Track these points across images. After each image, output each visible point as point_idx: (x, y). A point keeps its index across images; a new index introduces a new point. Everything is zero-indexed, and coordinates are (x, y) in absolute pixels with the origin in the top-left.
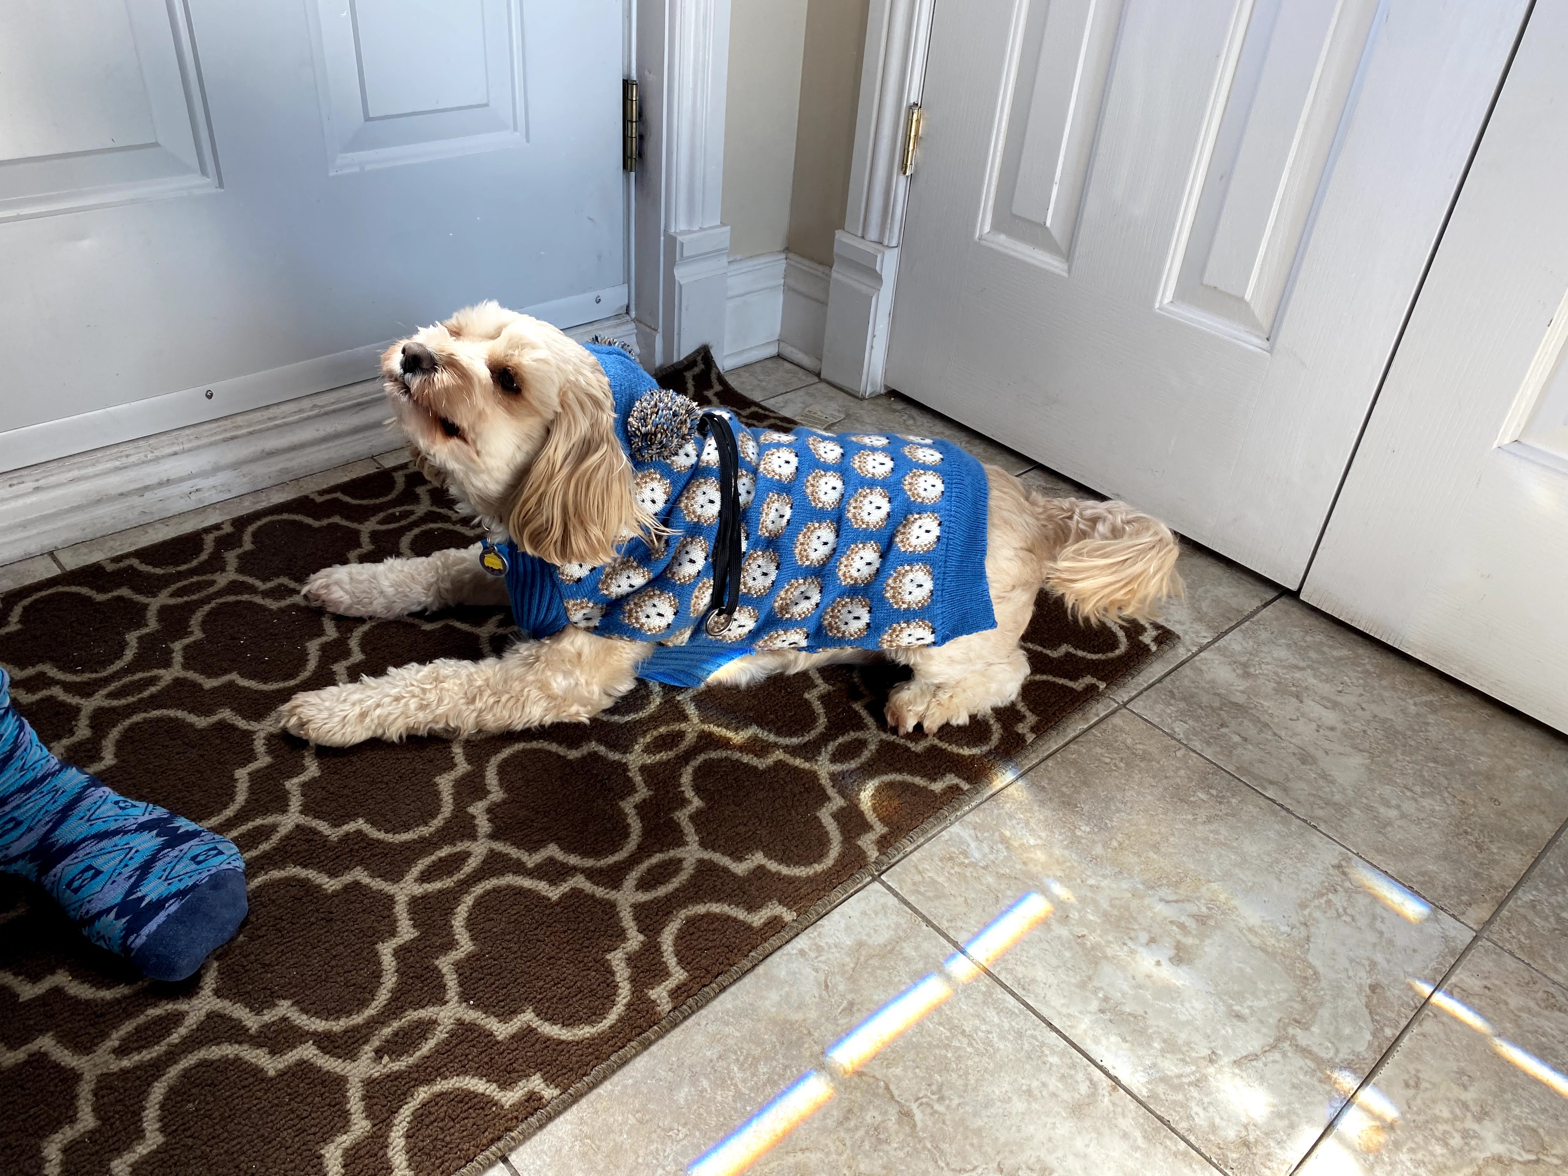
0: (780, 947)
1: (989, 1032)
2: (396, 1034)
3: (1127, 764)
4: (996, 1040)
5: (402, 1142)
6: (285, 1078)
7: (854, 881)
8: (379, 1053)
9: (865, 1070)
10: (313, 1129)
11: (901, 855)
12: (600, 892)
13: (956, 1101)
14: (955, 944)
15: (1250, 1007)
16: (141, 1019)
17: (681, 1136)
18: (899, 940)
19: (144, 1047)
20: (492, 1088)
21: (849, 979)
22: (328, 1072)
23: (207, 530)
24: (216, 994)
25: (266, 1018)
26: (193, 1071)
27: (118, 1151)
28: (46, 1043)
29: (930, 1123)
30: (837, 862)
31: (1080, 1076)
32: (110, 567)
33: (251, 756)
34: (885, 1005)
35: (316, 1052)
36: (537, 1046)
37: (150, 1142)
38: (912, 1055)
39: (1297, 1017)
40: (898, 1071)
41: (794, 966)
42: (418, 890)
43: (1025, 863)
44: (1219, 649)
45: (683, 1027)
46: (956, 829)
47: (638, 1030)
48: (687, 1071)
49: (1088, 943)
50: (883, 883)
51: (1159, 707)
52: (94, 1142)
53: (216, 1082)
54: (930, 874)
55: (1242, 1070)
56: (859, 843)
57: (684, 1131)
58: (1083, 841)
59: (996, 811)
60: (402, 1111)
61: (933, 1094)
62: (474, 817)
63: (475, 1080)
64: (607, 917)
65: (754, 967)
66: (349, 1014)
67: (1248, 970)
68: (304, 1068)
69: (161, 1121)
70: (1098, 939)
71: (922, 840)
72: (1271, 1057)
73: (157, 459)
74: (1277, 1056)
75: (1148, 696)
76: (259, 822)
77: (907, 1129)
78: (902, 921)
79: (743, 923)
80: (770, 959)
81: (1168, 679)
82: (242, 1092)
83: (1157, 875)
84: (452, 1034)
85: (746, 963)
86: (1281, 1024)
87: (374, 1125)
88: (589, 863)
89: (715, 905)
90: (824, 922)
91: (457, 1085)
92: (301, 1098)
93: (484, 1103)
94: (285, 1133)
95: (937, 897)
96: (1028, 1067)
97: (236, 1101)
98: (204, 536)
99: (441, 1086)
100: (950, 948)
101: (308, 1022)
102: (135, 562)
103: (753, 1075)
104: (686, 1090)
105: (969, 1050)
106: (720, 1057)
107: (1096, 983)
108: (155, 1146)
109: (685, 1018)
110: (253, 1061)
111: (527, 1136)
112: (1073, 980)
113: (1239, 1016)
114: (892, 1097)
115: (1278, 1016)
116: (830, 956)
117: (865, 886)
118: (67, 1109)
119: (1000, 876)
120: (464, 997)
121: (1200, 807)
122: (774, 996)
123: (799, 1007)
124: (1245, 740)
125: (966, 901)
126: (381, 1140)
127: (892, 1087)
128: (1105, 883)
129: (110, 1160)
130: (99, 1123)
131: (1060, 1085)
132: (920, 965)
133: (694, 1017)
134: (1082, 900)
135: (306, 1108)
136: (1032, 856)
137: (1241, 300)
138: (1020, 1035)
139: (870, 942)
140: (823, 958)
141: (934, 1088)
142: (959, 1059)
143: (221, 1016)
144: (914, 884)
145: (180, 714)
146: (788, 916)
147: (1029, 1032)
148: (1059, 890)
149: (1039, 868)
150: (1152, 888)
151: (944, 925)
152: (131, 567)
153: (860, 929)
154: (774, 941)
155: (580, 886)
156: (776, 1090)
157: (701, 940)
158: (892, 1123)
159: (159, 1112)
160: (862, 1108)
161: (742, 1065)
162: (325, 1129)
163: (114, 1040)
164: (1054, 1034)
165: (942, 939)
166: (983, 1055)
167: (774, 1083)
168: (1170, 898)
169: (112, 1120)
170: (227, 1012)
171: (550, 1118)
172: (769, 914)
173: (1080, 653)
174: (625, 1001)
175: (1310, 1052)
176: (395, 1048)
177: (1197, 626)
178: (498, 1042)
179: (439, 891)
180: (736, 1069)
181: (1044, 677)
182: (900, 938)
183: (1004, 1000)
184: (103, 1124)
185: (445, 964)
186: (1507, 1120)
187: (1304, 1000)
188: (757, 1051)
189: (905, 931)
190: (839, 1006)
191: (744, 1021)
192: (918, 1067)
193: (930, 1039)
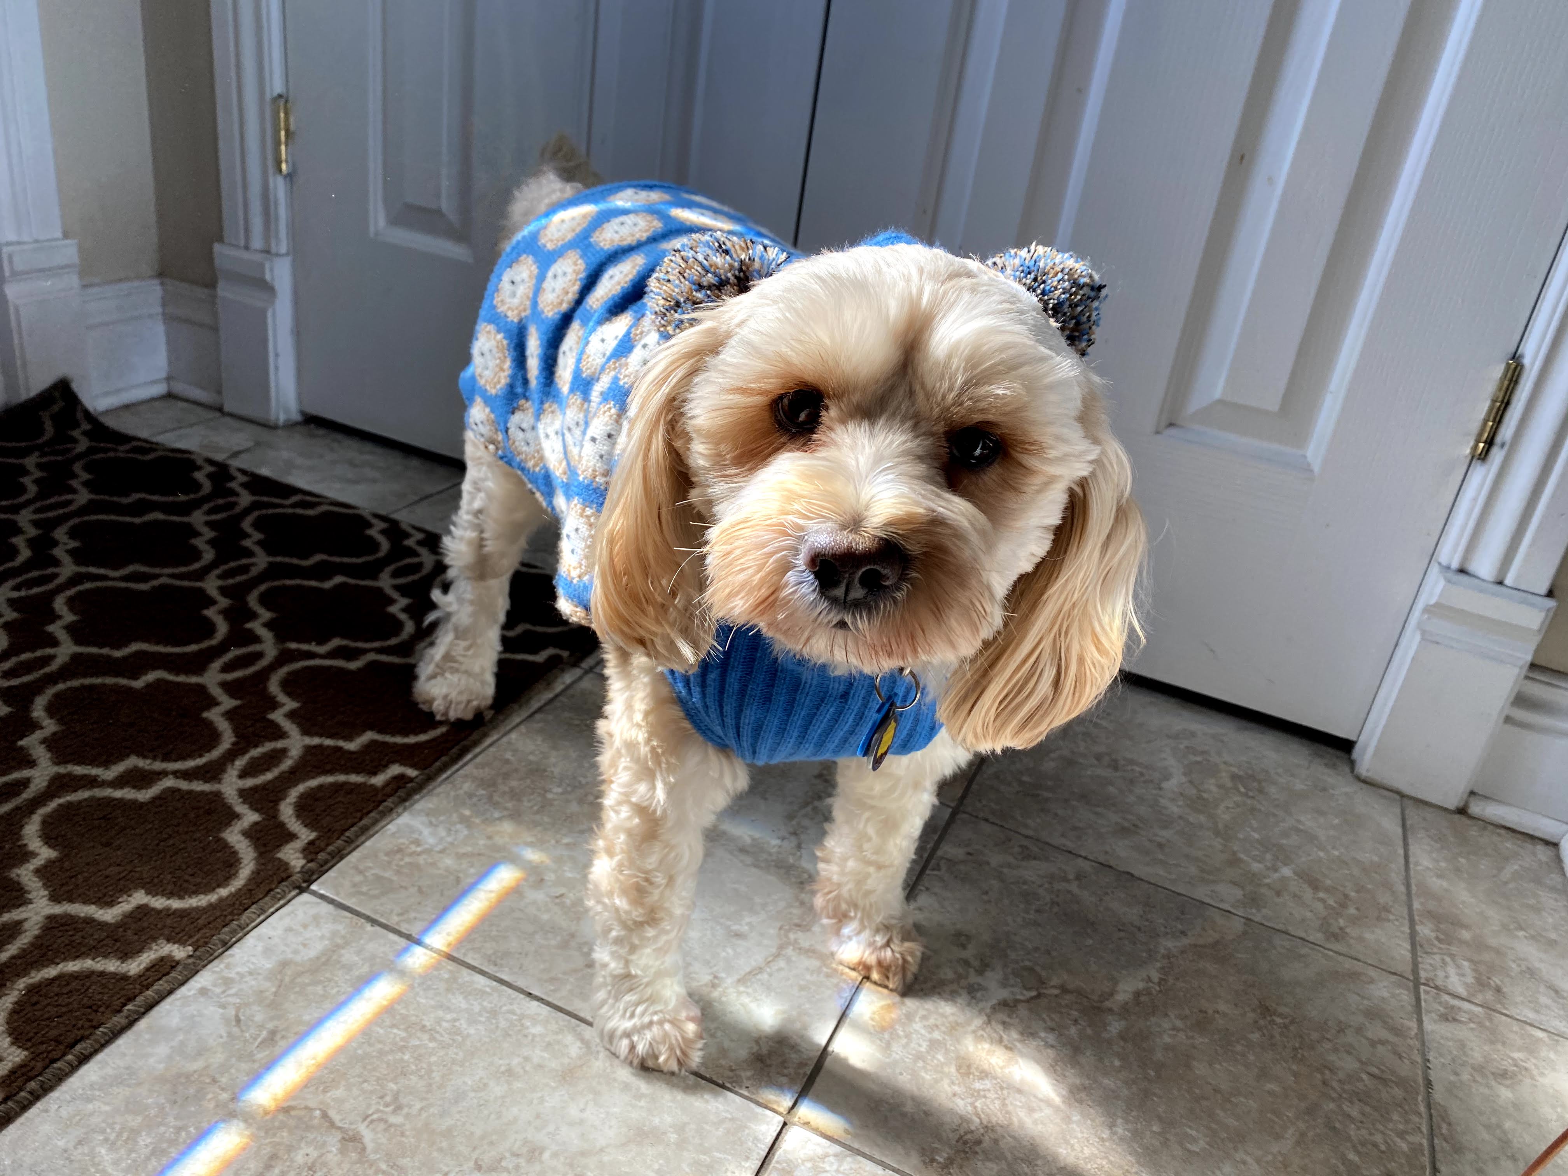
0: (170, 992)
7: (274, 897)
9: (293, 1103)
13: (418, 1105)
14: (408, 937)
15: (749, 924)
18: (336, 948)
21: (269, 1006)
29: (384, 1140)
30: (250, 880)
31: (569, 1039)
34: (319, 1022)
38: (357, 1070)
39: (797, 921)
40: (339, 1093)
41: (192, 1009)
43: (489, 838)
46: (404, 820)
49: (568, 902)
50: (314, 893)
54: (373, 872)
55: (747, 987)
56: (279, 855)
58: (556, 803)
59: (452, 793)
61: (387, 1106)
65: (132, 1022)
67: (743, 888)
71: (362, 838)
72: (775, 966)
74: (782, 963)
77: (354, 1156)
78: (340, 927)
79: (114, 975)
80: (157, 1009)
85: (119, 1020)
86: (782, 932)
89: (71, 964)
90: (235, 950)
95: (383, 894)
96: (506, 1045)
100: (403, 942)
103: (131, 1151)
105: (431, 1045)
106: (79, 1143)
113: (738, 935)
114: (332, 1124)
115: (778, 925)
116: (244, 986)
117: (289, 901)
119: (460, 856)
122: (162, 1050)
123: (199, 1053)
125: (420, 890)
127: (332, 1113)
131: (546, 1055)
132: (365, 969)
134: (559, 860)
136: (498, 828)
138: (494, 1013)
139: (298, 958)
140: (232, 991)
141: (388, 1099)
142: (418, 1058)
144: (355, 885)
147: (504, 1008)
148: (532, 855)
149: (506, 839)
151: (393, 921)
153: (284, 949)
154: (161, 985)
156: (164, 1161)
157: (49, 1008)
158: (332, 1155)
160: (290, 1149)
161: (114, 1143)
164: (535, 1003)
165: (391, 936)
166: (450, 1046)
172: (152, 957)
175: (814, 951)
180: (103, 1151)
182: (339, 946)
183: (472, 982)
186: (1005, 966)
187: (802, 903)
188: (135, 1121)
189: (343, 937)
190: (255, 1039)
191: (115, 1090)
192: (365, 1081)
193: (380, 1046)
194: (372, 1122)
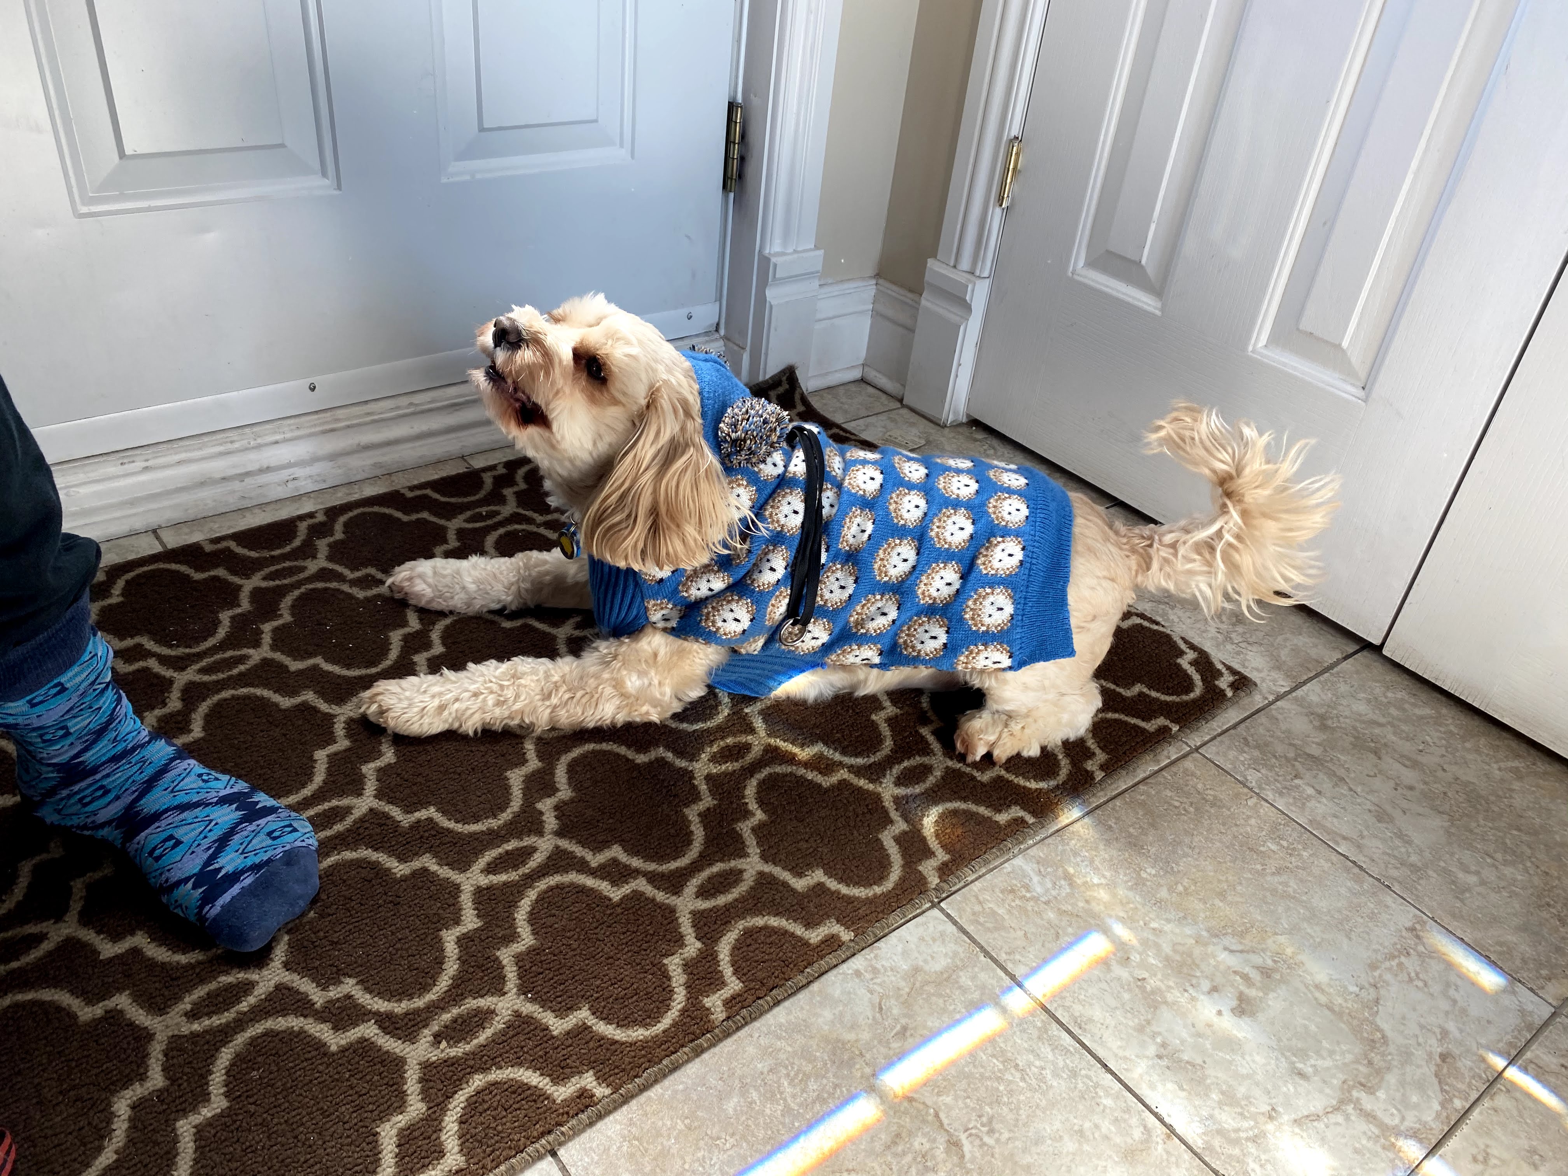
0: (836, 966)
1: (1043, 1068)
2: (455, 1021)
3: (1197, 809)
4: (1049, 1077)
5: (455, 1127)
6: (347, 1054)
7: (913, 905)
8: (438, 1038)
9: (915, 1096)
10: (371, 1106)
11: (962, 884)
12: (660, 896)
13: (1006, 1135)
14: (1013, 977)
15: (1314, 1066)
16: (213, 986)
17: (728, 1146)
18: (955, 969)
19: (214, 1013)
20: (545, 1081)
21: (903, 1003)
22: (387, 1052)
23: (301, 518)
24: (285, 966)
25: (331, 994)
26: (259, 1040)
27: (184, 1112)
28: (122, 1001)
29: (978, 1155)
30: (897, 885)
31: (1134, 1121)
32: (208, 548)
33: (331, 739)
34: (938, 1032)
35: (377, 1031)
36: (591, 1044)
37: (215, 1106)
38: (964, 1084)
39: (1363, 1080)
40: (948, 1099)
41: (849, 986)
42: (484, 881)
43: (1087, 902)
44: (1296, 699)
45: (735, 1037)
46: (1018, 861)
47: (692, 1037)
48: (737, 1081)
49: (1148, 987)
50: (942, 910)
51: (1232, 754)
52: (162, 1102)
53: (281, 1053)
54: (990, 905)
55: (1302, 1130)
56: (920, 868)
57: (732, 1141)
58: (1148, 883)
59: (1060, 847)
60: (456, 1096)
61: (983, 1125)
62: (541, 813)
63: (529, 1073)
64: (665, 922)
65: (809, 983)
66: (411, 997)
67: (1313, 1028)
68: (364, 1046)
69: (226, 1086)
70: (1158, 983)
71: (984, 870)
72: (1333, 1119)
73: (259, 447)
74: (1340, 1118)
75: (1222, 742)
76: (335, 803)
77: (955, 1159)
78: (960, 950)
79: (800, 939)
80: (825, 976)
81: (1243, 726)
82: (305, 1064)
83: (1222, 924)
84: (509, 1026)
85: (801, 979)
86: (1346, 1087)
87: (429, 1108)
88: (652, 867)
89: (773, 919)
90: (881, 944)
91: (512, 1076)
92: (361, 1075)
93: (536, 1096)
94: (343, 1108)
95: (997, 929)
96: (1081, 1107)
97: (299, 1073)
98: (298, 523)
99: (496, 1075)
100: (1007, 981)
101: (371, 1002)
102: (232, 545)
103: (803, 1091)
104: (735, 1100)
105: (1022, 1084)
106: (771, 1070)
107: (1155, 1028)
108: (219, 1110)
109: (738, 1029)
110: (317, 1034)
111: (577, 1132)
112: (1131, 1023)
113: (1301, 1074)
114: (942, 1125)
115: (1342, 1077)
116: (886, 979)
117: (924, 912)
118: (138, 1067)
119: (1062, 913)
120: (523, 990)
121: (1269, 857)
122: (827, 1014)
123: (852, 1027)
124: (1320, 793)
125: (1025, 934)
126: (436, 1123)
127: (942, 1115)
128: (1168, 927)
129: (176, 1120)
130: (168, 1083)
131: (1113, 1128)
132: (976, 995)
133: (746, 1028)
134: (1144, 942)
135: (365, 1085)
136: (1095, 894)
137: (1338, 346)
138: (1074, 1074)
139: (927, 968)
140: (878, 981)
141: (984, 1119)
142: (1011, 1092)
143: (289, 989)
144: (974, 914)
145: (266, 693)
146: (846, 936)
147: (1083, 1072)
148: (1121, 931)
149: (1102, 907)
150: (1217, 936)
151: (1002, 957)
152: (228, 549)
153: (917, 955)
154: (831, 959)
155: (642, 889)
156: (826, 1109)
157: (757, 952)
158: (940, 1152)
159: (224, 1077)
160: (910, 1134)
161: (792, 1080)
162: (382, 1108)
163: (186, 1004)
164: (1109, 1076)
165: (999, 971)
166: (1036, 1090)
167: (824, 1101)
168: (1234, 948)
169: (180, 1081)
170: (294, 985)
171: (600, 1117)
172: (826, 932)
173: (1154, 694)
174: (679, 1007)
175: (1375, 1118)
176: (453, 1034)
177: (1275, 674)
178: (553, 1037)
179: (505, 884)
180: (786, 1084)
181: (1116, 716)
182: (957, 966)
183: (1060, 1037)
184: (172, 1085)
185: (506, 956)
187: (1370, 1063)
188: (808, 1068)
189: (962, 960)
190: (892, 1030)
191: (796, 1036)
192: (968, 1097)
193: (982, 1070)
194: (971, 1135)
